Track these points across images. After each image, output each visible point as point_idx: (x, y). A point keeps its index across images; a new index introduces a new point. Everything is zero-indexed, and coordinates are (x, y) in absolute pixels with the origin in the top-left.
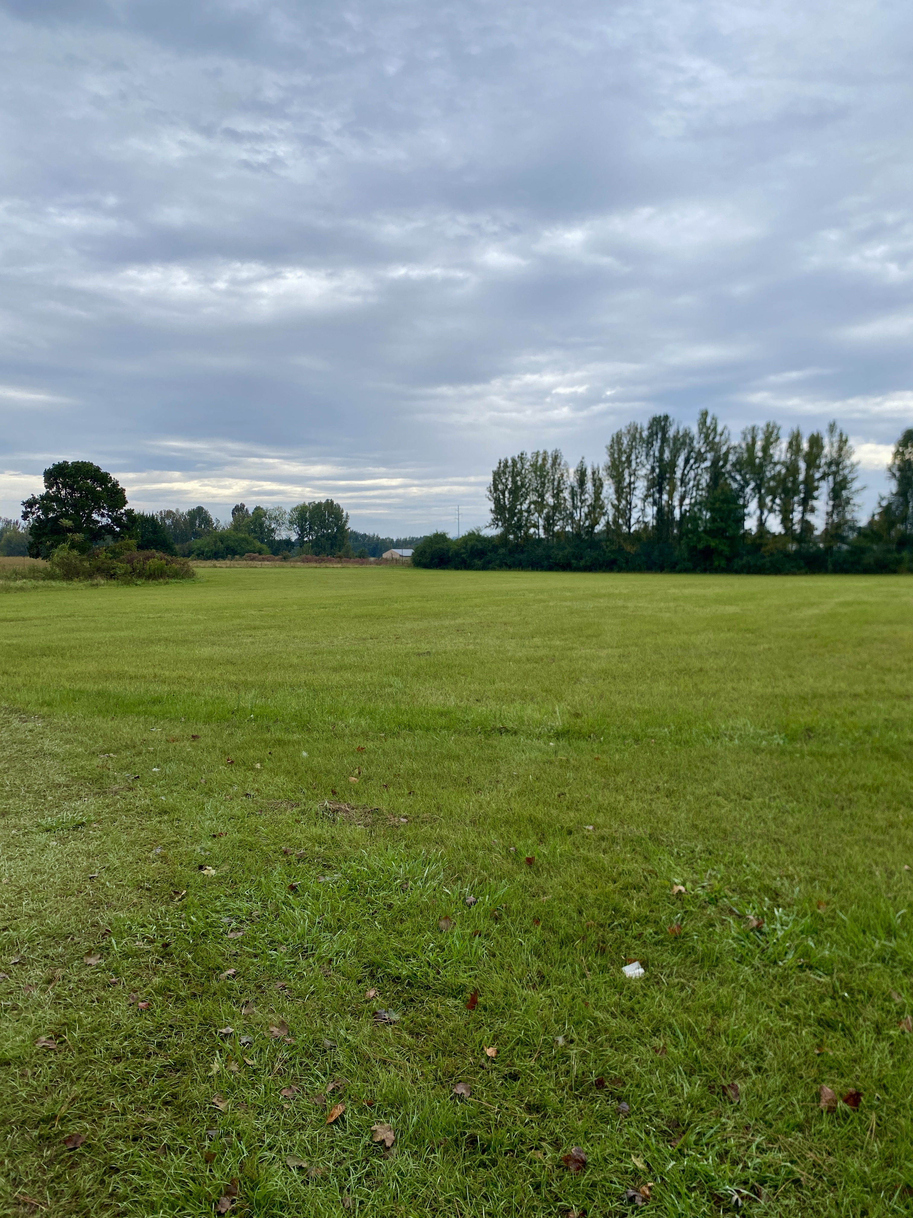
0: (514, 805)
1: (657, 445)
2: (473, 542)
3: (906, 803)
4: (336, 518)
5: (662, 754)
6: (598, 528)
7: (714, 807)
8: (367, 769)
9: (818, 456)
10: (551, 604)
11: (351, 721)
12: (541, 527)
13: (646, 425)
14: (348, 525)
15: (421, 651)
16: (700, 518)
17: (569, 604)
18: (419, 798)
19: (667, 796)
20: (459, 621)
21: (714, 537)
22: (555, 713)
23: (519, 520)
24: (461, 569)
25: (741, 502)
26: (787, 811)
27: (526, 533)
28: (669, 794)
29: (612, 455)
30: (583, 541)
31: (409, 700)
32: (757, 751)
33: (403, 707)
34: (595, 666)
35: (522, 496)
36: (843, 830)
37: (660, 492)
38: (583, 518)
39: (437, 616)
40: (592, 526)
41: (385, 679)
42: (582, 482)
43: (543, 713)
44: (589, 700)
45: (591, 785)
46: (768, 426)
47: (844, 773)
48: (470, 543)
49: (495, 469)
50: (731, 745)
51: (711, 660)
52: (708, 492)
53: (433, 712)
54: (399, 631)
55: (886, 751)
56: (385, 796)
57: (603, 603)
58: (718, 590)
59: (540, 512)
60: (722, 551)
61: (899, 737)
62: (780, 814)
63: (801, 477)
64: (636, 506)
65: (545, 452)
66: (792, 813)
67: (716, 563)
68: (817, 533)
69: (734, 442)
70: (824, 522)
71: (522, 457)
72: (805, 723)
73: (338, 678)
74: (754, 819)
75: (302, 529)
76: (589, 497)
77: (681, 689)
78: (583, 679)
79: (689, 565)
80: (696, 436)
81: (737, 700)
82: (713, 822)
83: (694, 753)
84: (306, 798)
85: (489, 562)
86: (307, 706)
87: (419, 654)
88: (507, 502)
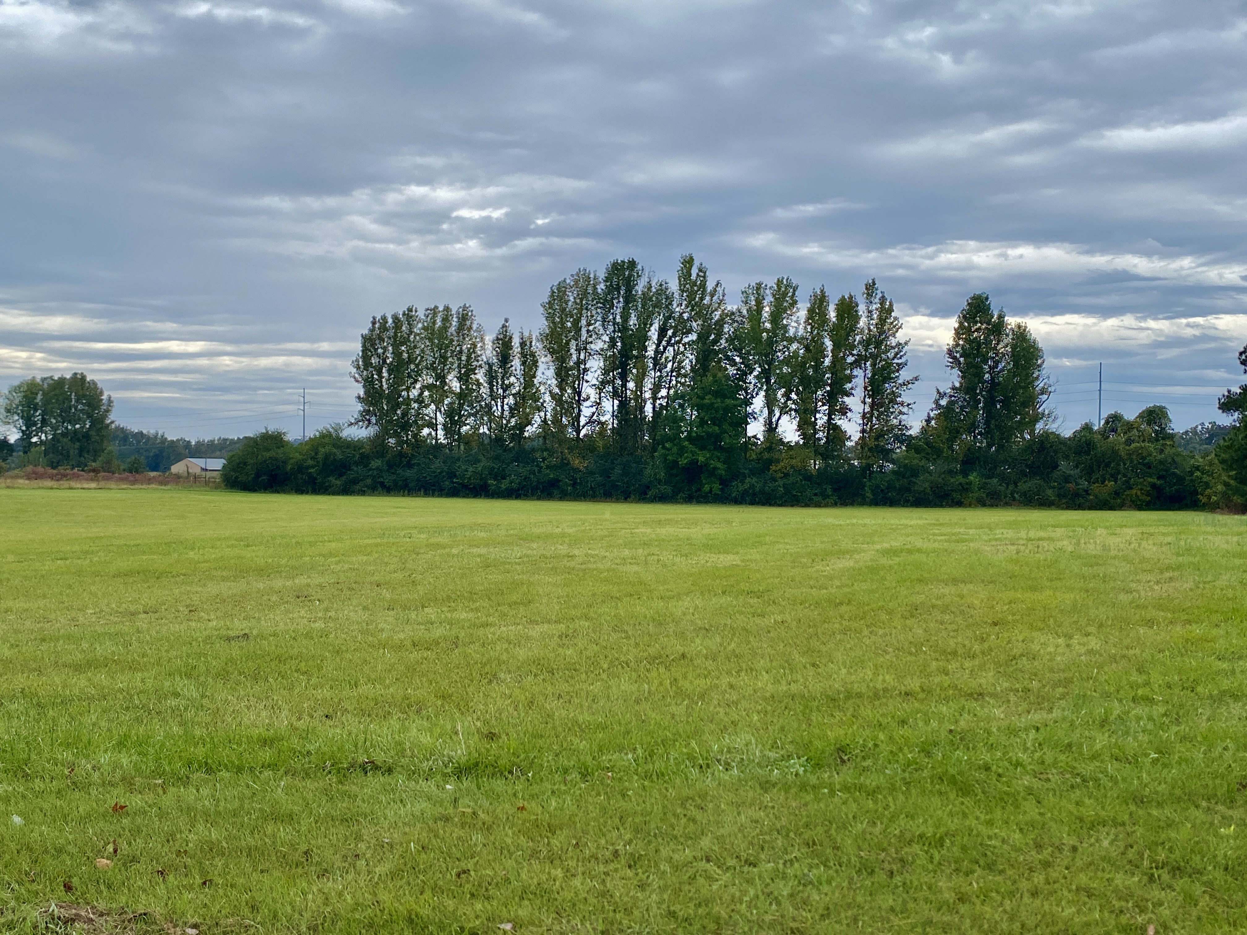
0: (384, 897)
1: (619, 306)
2: (328, 449)
3: (982, 863)
4: (89, 405)
5: (624, 796)
6: (530, 430)
7: (701, 881)
8: (130, 844)
9: (852, 329)
10: (455, 551)
11: (104, 759)
12: (439, 427)
13: (602, 275)
14: (112, 417)
15: (231, 633)
16: (683, 419)
17: (483, 551)
18: (221, 891)
19: (630, 867)
20: (301, 581)
21: (703, 448)
22: (456, 733)
23: (405, 414)
24: (307, 493)
25: (742, 395)
26: (811, 883)
27: (415, 436)
28: (633, 863)
29: (550, 317)
30: (506, 449)
31: (209, 719)
32: (766, 785)
33: (198, 732)
34: (522, 653)
35: (409, 376)
36: (892, 909)
37: (624, 377)
38: (506, 413)
39: (261, 572)
40: (521, 427)
41: (167, 684)
42: (505, 359)
43: (436, 735)
44: (511, 709)
45: (511, 854)
46: (779, 282)
47: (893, 818)
48: (322, 450)
49: (366, 332)
50: (727, 778)
51: (698, 641)
52: (693, 379)
53: (250, 739)
54: (195, 598)
55: (953, 781)
56: (161, 890)
57: (536, 549)
58: (708, 530)
59: (438, 403)
60: (715, 468)
61: (969, 759)
62: (801, 888)
63: (827, 362)
64: (588, 398)
65: (447, 309)
66: (817, 885)
67: (707, 488)
68: (849, 444)
69: (731, 307)
70: (860, 428)
71: (409, 315)
72: (836, 739)
73: (83, 683)
74: (762, 897)
75: (29, 422)
76: (516, 382)
77: (653, 689)
78: (502, 676)
79: (667, 489)
80: (676, 295)
81: (736, 703)
82: (700, 905)
83: (672, 793)
84: (17, 899)
85: (355, 482)
86: (24, 733)
87: (229, 639)
88: (385, 386)
